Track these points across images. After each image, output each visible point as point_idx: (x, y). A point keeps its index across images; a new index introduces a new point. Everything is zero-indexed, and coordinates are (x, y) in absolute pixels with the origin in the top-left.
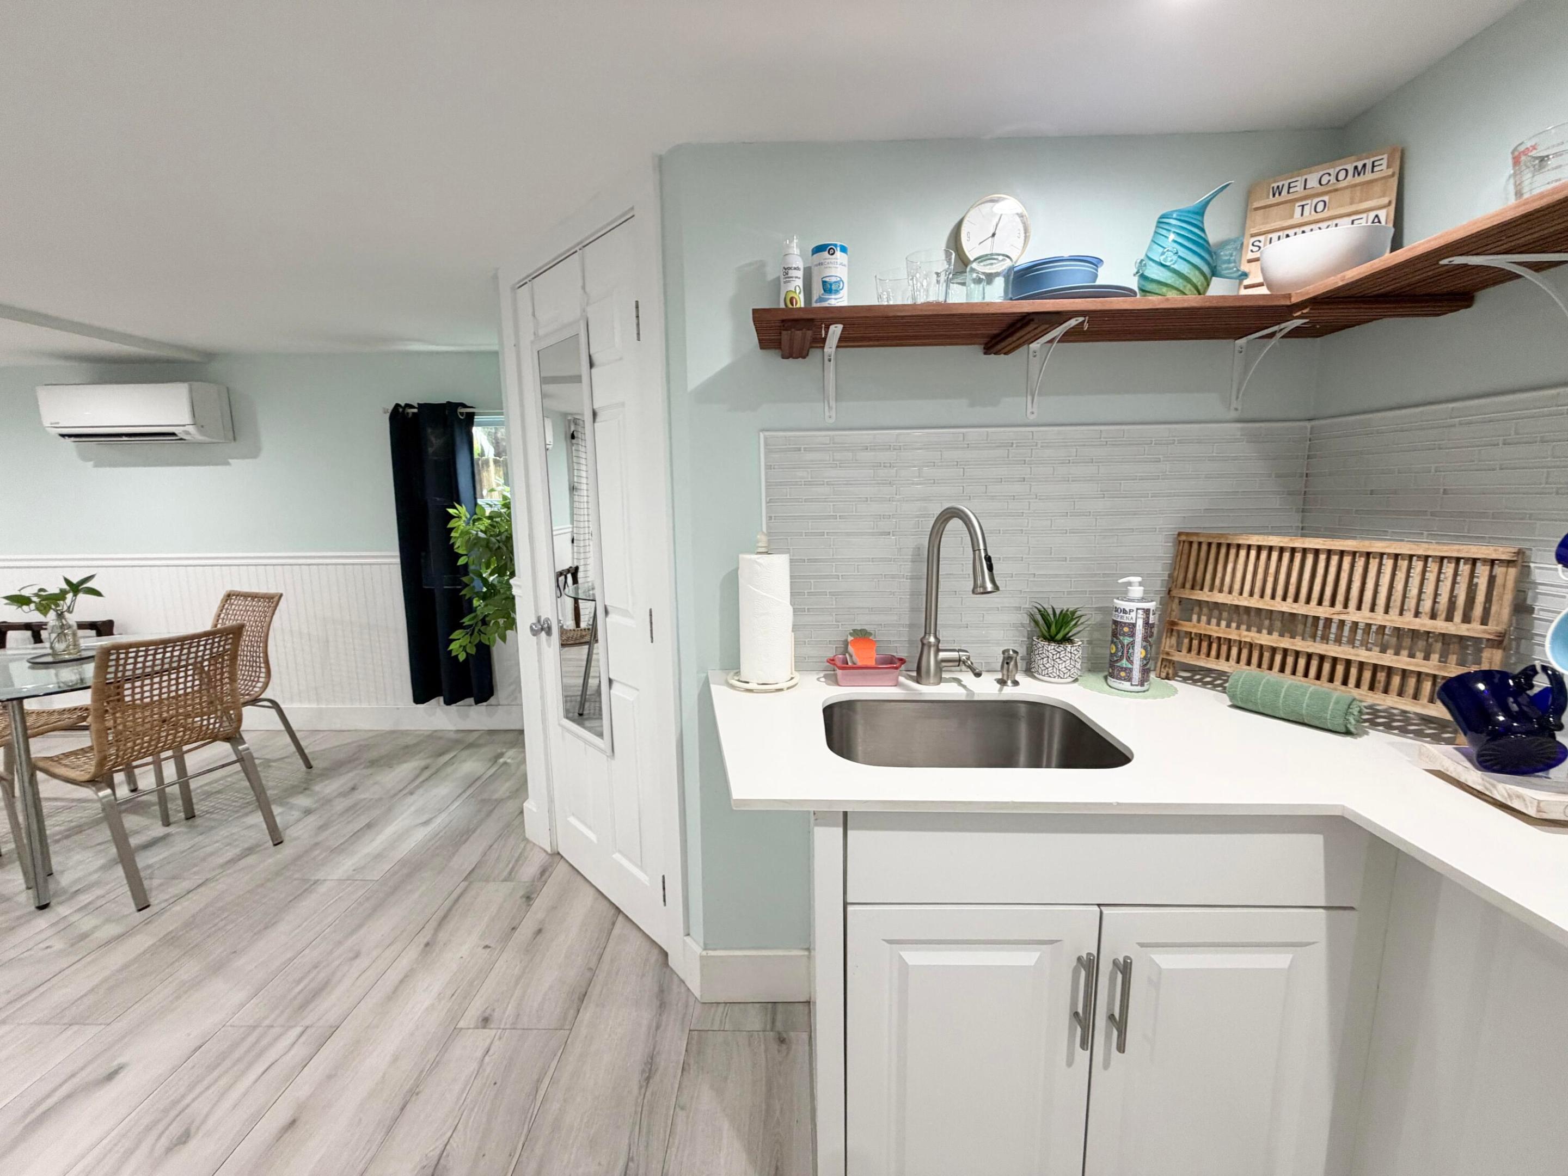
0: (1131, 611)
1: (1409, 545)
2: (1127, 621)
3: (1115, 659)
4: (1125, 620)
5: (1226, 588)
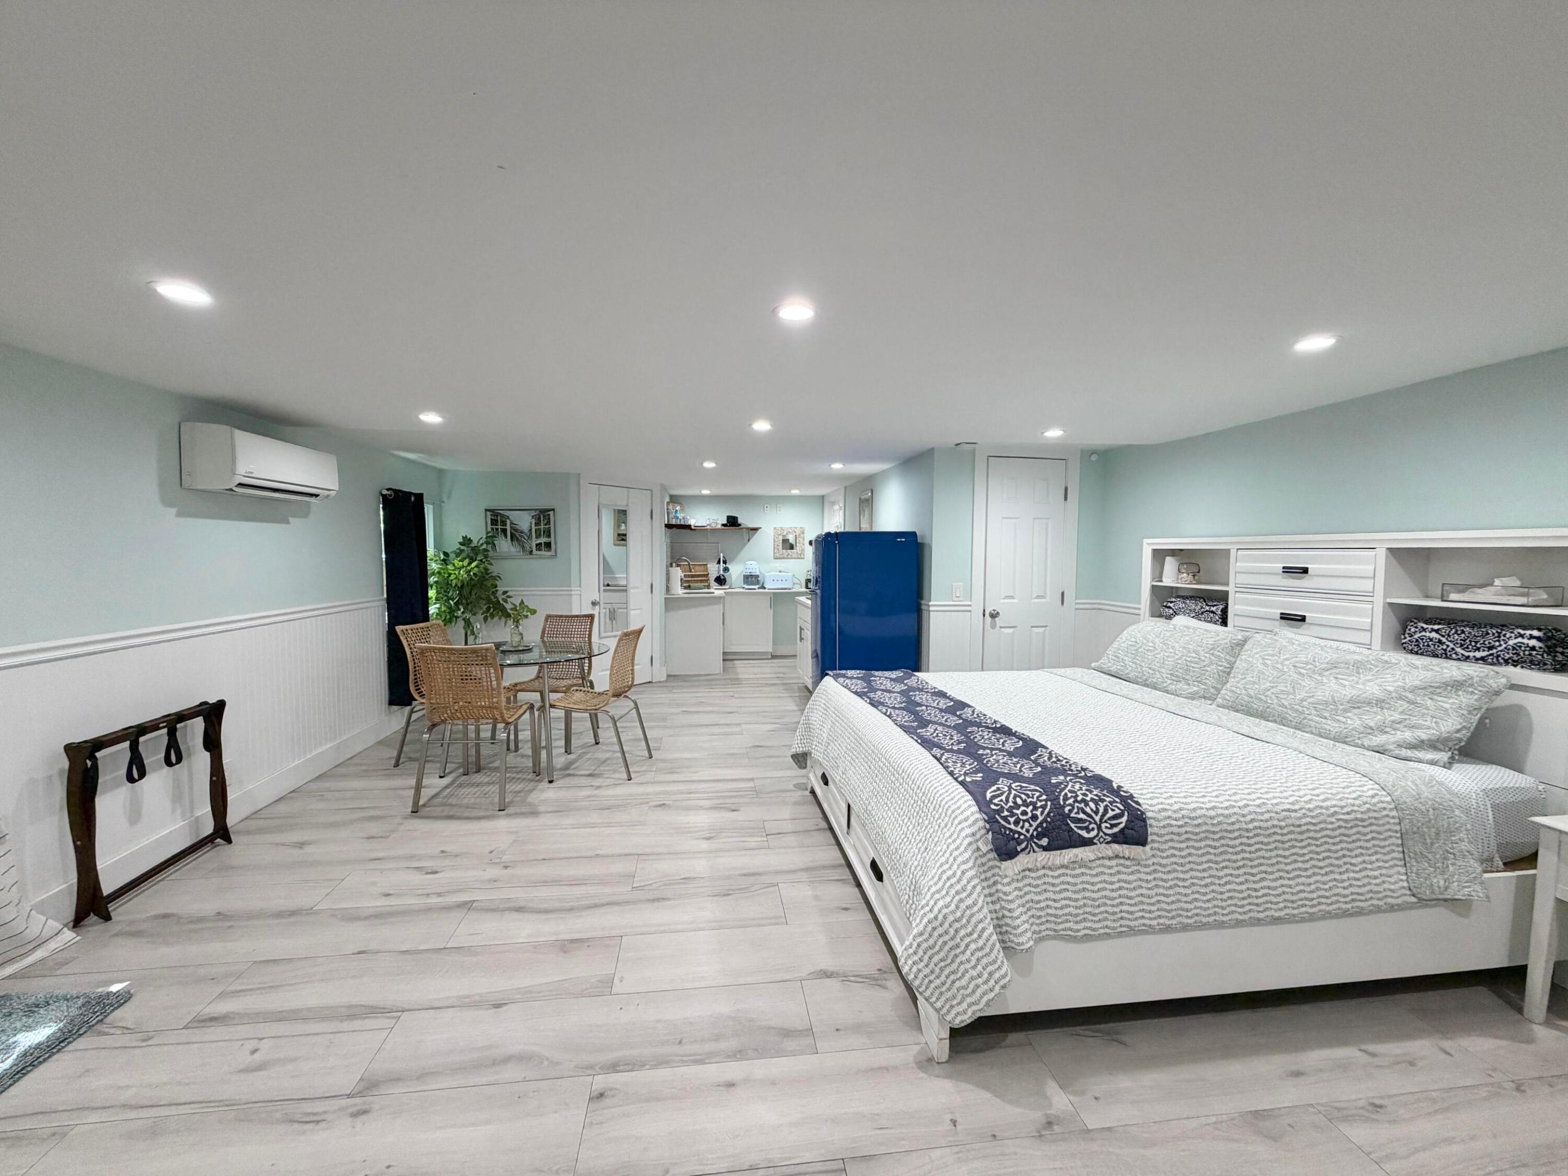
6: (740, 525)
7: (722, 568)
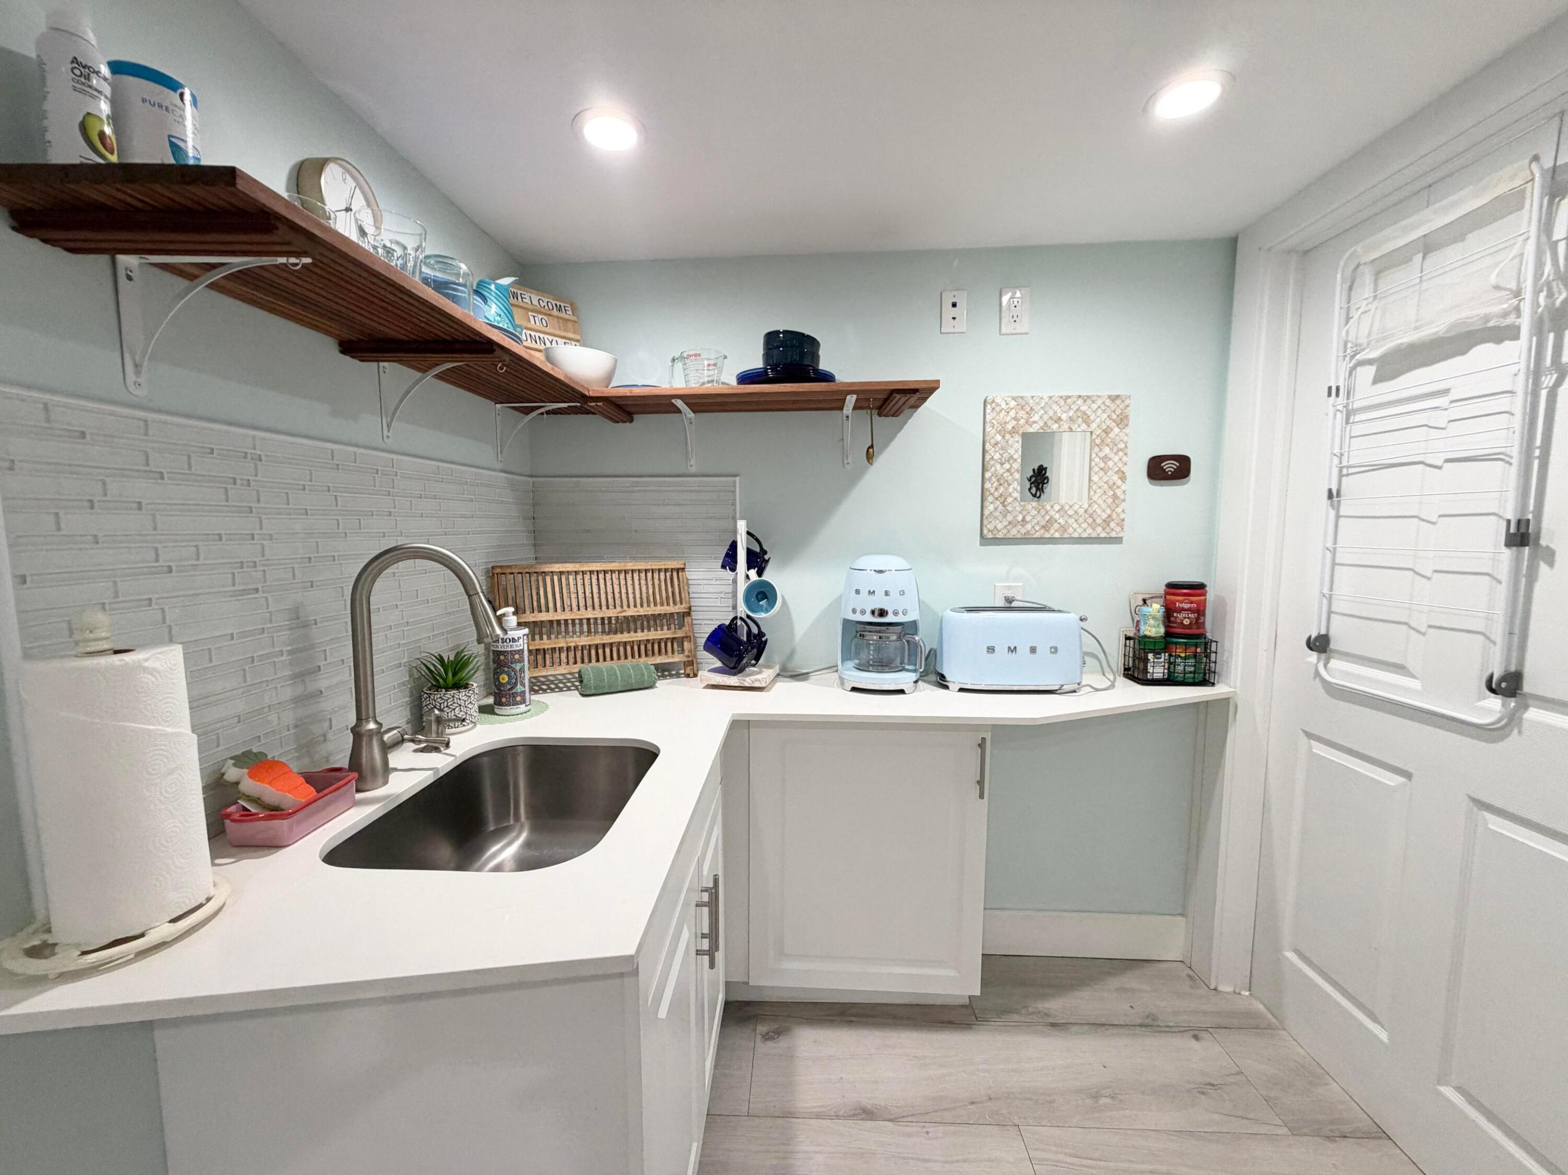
0: (519, 638)
1: (643, 564)
2: (518, 648)
3: (509, 687)
4: (515, 649)
5: (543, 608)
6: (827, 377)
7: (742, 587)
